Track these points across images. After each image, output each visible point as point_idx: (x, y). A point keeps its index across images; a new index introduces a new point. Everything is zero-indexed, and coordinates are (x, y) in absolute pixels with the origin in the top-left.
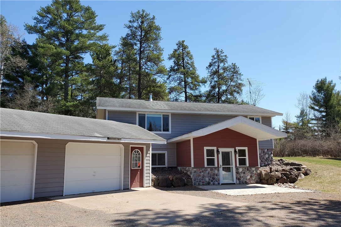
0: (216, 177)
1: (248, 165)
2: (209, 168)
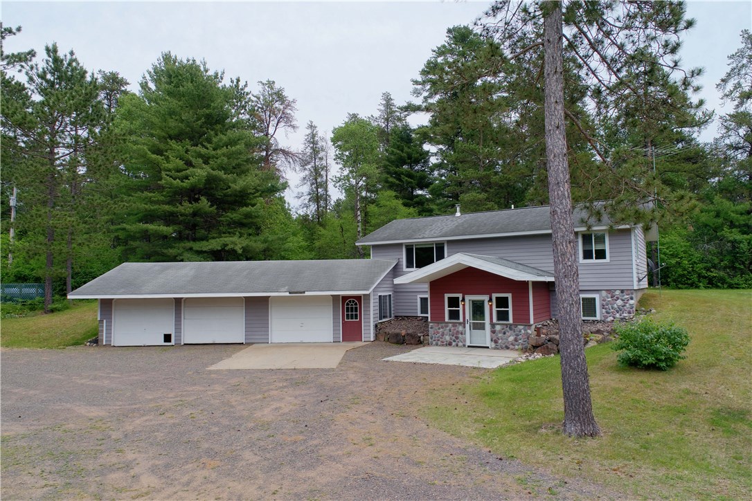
0: (460, 336)
1: (511, 321)
2: (451, 323)
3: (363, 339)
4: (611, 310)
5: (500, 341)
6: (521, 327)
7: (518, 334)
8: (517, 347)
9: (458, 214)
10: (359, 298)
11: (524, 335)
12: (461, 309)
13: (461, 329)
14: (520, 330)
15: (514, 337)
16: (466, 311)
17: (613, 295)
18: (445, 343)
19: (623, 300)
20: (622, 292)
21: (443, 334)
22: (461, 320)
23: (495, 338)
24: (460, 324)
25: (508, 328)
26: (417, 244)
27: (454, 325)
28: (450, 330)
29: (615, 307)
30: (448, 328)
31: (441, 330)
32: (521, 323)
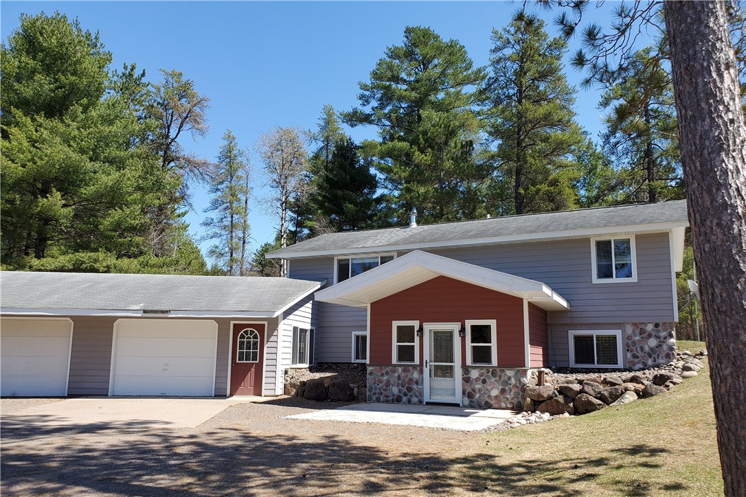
0: (415, 386)
1: (495, 362)
2: (400, 365)
3: (264, 392)
4: (640, 354)
5: (478, 395)
6: (510, 373)
7: (506, 383)
8: (503, 405)
9: (414, 224)
10: (260, 328)
11: (515, 386)
12: (416, 344)
13: (416, 375)
14: (510, 378)
15: (501, 387)
16: (425, 348)
17: (642, 332)
18: (390, 398)
19: (658, 337)
20: (657, 325)
21: (388, 384)
22: (417, 361)
23: (469, 390)
24: (415, 367)
25: (490, 374)
26: (354, 257)
27: (406, 369)
28: (399, 377)
29: (647, 349)
30: (396, 375)
31: (385, 378)
32: (511, 367)
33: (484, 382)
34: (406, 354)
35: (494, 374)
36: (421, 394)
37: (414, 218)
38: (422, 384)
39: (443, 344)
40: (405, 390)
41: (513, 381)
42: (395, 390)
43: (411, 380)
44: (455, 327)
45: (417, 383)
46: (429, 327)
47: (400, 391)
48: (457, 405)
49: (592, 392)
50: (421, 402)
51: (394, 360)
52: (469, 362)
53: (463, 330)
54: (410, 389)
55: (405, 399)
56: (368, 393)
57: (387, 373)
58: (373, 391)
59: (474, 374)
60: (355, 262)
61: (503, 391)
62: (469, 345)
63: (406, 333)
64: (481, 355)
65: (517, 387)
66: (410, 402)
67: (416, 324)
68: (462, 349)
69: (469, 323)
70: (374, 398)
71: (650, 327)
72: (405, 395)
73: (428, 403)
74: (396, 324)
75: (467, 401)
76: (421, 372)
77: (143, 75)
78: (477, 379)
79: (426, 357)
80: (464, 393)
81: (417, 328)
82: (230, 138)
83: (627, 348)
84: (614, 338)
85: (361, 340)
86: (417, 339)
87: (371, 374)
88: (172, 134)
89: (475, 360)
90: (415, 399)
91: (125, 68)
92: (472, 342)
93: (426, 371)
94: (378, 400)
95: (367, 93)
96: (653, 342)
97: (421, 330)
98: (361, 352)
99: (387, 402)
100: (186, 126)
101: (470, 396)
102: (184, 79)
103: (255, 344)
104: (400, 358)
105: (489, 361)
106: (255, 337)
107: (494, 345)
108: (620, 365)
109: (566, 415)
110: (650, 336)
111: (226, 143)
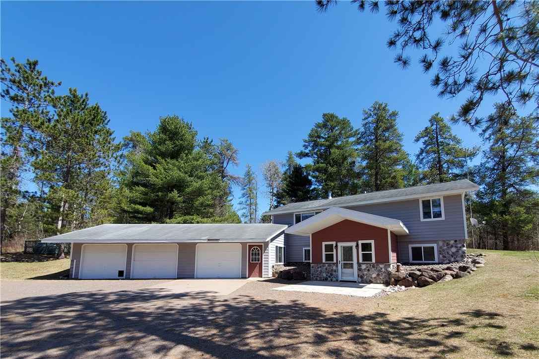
0: (334, 273)
1: (374, 260)
2: (326, 263)
3: (263, 276)
4: (447, 255)
5: (365, 277)
6: (381, 266)
7: (380, 271)
8: (379, 282)
9: (330, 198)
10: (261, 246)
11: (384, 272)
12: (334, 253)
13: (334, 268)
14: (381, 269)
15: (377, 273)
16: (338, 255)
17: (448, 244)
18: (322, 279)
19: (456, 247)
20: (456, 241)
21: (321, 272)
22: (335, 261)
23: (361, 274)
24: (334, 264)
25: (371, 267)
26: (303, 213)
27: (329, 265)
28: (326, 269)
29: (450, 253)
30: (325, 268)
31: (320, 269)
32: (382, 263)
33: (369, 270)
34: (329, 258)
35: (373, 266)
36: (337, 277)
37: (330, 194)
38: (338, 272)
39: (348, 252)
40: (329, 274)
41: (383, 270)
42: (324, 275)
43: (332, 270)
44: (353, 244)
45: (335, 271)
46: (340, 245)
47: (327, 275)
48: (356, 282)
49: (427, 276)
50: (337, 280)
51: (324, 261)
52: (361, 261)
53: (357, 246)
54: (331, 274)
55: (329, 279)
56: (311, 277)
57: (320, 267)
58: (314, 275)
59: (364, 267)
60: (303, 215)
61: (378, 275)
62: (361, 253)
63: (329, 248)
64: (367, 258)
65: (385, 273)
66: (332, 280)
67: (334, 243)
68: (357, 255)
69: (360, 242)
70: (315, 279)
71: (452, 242)
72: (329, 277)
73: (341, 281)
74: (324, 244)
75: (360, 280)
76: (337, 266)
77: (212, 141)
78: (365, 269)
79: (339, 259)
80: (358, 276)
81: (334, 245)
82: (249, 167)
83: (440, 253)
84: (433, 248)
85: (307, 252)
86: (335, 250)
87: (312, 267)
88: (225, 166)
89: (364, 260)
90: (334, 279)
91: (205, 139)
92: (362, 251)
93: (340, 266)
94: (316, 280)
95: (307, 144)
96: (454, 250)
97: (337, 246)
98: (307, 257)
99: (321, 280)
100: (230, 162)
101: (362, 277)
102: (228, 142)
103: (259, 253)
104: (326, 260)
105: (371, 260)
106: (258, 251)
107: (373, 252)
108: (436, 260)
109: (414, 287)
110: (452, 246)
111: (247, 169)
